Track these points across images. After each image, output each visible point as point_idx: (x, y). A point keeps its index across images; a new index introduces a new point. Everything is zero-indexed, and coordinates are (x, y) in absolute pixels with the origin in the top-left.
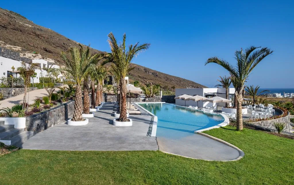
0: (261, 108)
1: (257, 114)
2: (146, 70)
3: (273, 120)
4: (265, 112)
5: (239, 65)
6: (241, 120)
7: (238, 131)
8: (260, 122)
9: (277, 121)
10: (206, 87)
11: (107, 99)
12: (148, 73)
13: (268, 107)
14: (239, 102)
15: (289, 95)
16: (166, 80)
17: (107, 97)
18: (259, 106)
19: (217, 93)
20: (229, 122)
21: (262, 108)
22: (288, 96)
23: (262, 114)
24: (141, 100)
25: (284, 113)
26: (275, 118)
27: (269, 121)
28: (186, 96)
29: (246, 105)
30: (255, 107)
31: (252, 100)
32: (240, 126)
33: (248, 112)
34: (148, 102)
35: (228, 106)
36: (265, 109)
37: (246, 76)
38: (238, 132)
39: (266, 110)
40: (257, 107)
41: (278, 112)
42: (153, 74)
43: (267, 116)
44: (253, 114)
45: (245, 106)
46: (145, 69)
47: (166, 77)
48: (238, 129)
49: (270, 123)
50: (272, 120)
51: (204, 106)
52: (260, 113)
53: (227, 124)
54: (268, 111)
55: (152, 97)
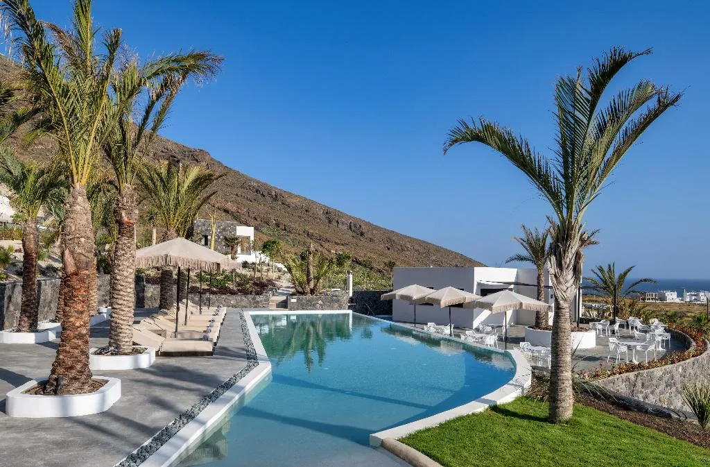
0: (632, 328)
1: (624, 349)
2: (331, 216)
3: (667, 367)
4: (644, 340)
5: (563, 146)
6: (567, 375)
7: (552, 422)
8: (632, 375)
9: (680, 370)
10: (480, 265)
11: (143, 298)
12: (336, 224)
13: (653, 327)
14: (561, 302)
15: (695, 295)
16: (389, 249)
17: (143, 291)
18: (627, 322)
19: (516, 284)
20: (528, 383)
21: (636, 328)
22: (693, 298)
23: (638, 348)
24: (273, 301)
25: (694, 344)
26: (673, 362)
27: (658, 372)
28: (416, 291)
29: (593, 320)
30: (616, 327)
31: (611, 306)
32: (563, 404)
33: (598, 344)
34: (298, 309)
35: (544, 323)
36: (646, 332)
37: (588, 195)
38: (554, 431)
39: (648, 336)
40: (621, 326)
41: (679, 344)
42: (351, 228)
43: (651, 353)
44: (612, 347)
45: (591, 324)
46: (327, 213)
47: (390, 241)
48: (552, 418)
49: (661, 379)
50: (663, 368)
51: (476, 323)
52: (632, 344)
53: (520, 390)
54: (653, 340)
55: (312, 291)
